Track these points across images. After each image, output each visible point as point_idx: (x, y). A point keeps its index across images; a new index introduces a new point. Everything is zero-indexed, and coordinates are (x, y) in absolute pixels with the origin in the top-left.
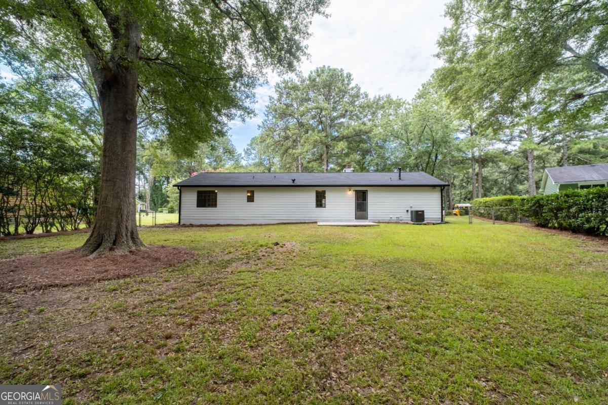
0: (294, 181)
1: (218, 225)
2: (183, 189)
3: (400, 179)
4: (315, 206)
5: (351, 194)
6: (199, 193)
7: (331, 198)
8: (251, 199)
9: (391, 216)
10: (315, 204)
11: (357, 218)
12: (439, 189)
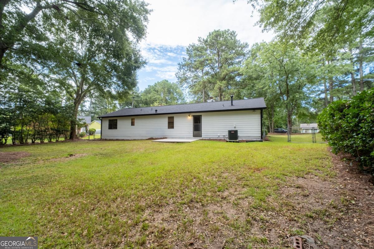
0: (156, 111)
1: (117, 140)
2: (103, 119)
3: (232, 105)
4: (167, 127)
5: (190, 118)
6: (110, 121)
7: (177, 121)
8: (133, 124)
9: (219, 135)
10: (167, 126)
11: (195, 136)
12: (259, 111)
